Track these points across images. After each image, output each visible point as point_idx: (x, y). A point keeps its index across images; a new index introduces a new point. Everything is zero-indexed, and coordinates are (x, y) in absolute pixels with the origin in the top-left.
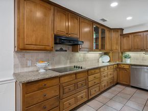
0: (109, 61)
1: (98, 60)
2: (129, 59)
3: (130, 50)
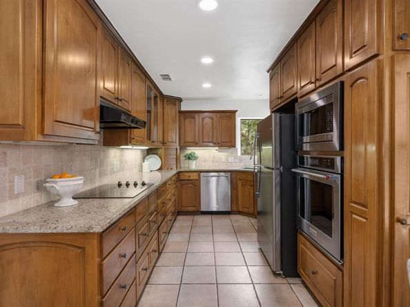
0: (160, 169)
1: (141, 166)
2: (194, 162)
3: (196, 144)
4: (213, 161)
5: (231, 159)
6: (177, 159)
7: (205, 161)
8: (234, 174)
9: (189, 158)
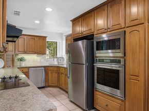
0: (4, 67)
2: (24, 62)
3: (25, 52)
4: (33, 62)
5: (43, 60)
6: (13, 61)
7: (29, 62)
8: (47, 68)
9: (21, 60)
